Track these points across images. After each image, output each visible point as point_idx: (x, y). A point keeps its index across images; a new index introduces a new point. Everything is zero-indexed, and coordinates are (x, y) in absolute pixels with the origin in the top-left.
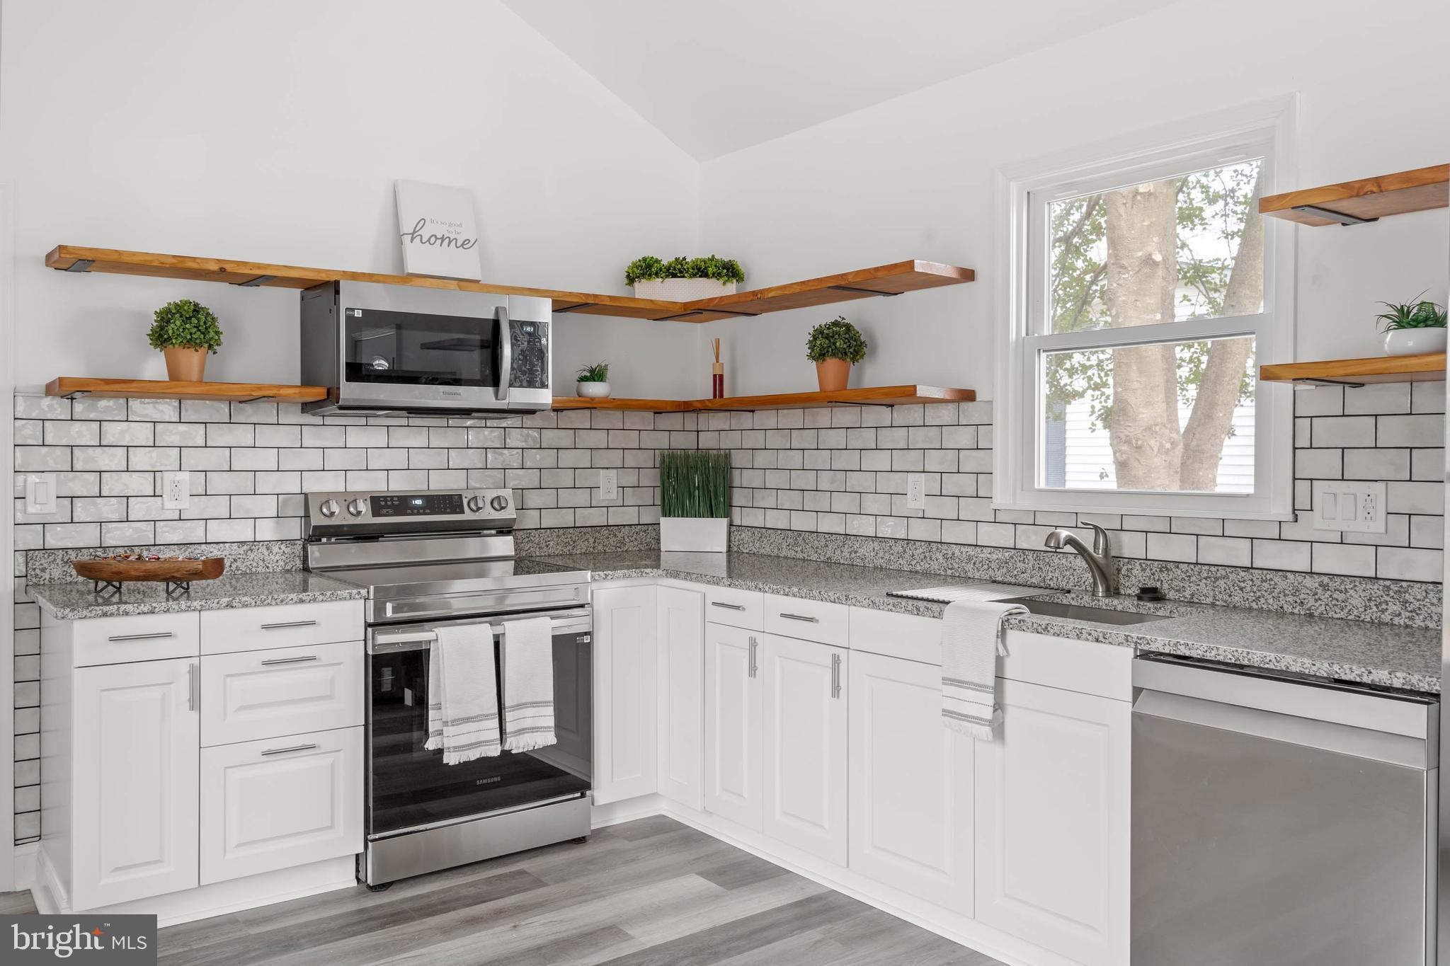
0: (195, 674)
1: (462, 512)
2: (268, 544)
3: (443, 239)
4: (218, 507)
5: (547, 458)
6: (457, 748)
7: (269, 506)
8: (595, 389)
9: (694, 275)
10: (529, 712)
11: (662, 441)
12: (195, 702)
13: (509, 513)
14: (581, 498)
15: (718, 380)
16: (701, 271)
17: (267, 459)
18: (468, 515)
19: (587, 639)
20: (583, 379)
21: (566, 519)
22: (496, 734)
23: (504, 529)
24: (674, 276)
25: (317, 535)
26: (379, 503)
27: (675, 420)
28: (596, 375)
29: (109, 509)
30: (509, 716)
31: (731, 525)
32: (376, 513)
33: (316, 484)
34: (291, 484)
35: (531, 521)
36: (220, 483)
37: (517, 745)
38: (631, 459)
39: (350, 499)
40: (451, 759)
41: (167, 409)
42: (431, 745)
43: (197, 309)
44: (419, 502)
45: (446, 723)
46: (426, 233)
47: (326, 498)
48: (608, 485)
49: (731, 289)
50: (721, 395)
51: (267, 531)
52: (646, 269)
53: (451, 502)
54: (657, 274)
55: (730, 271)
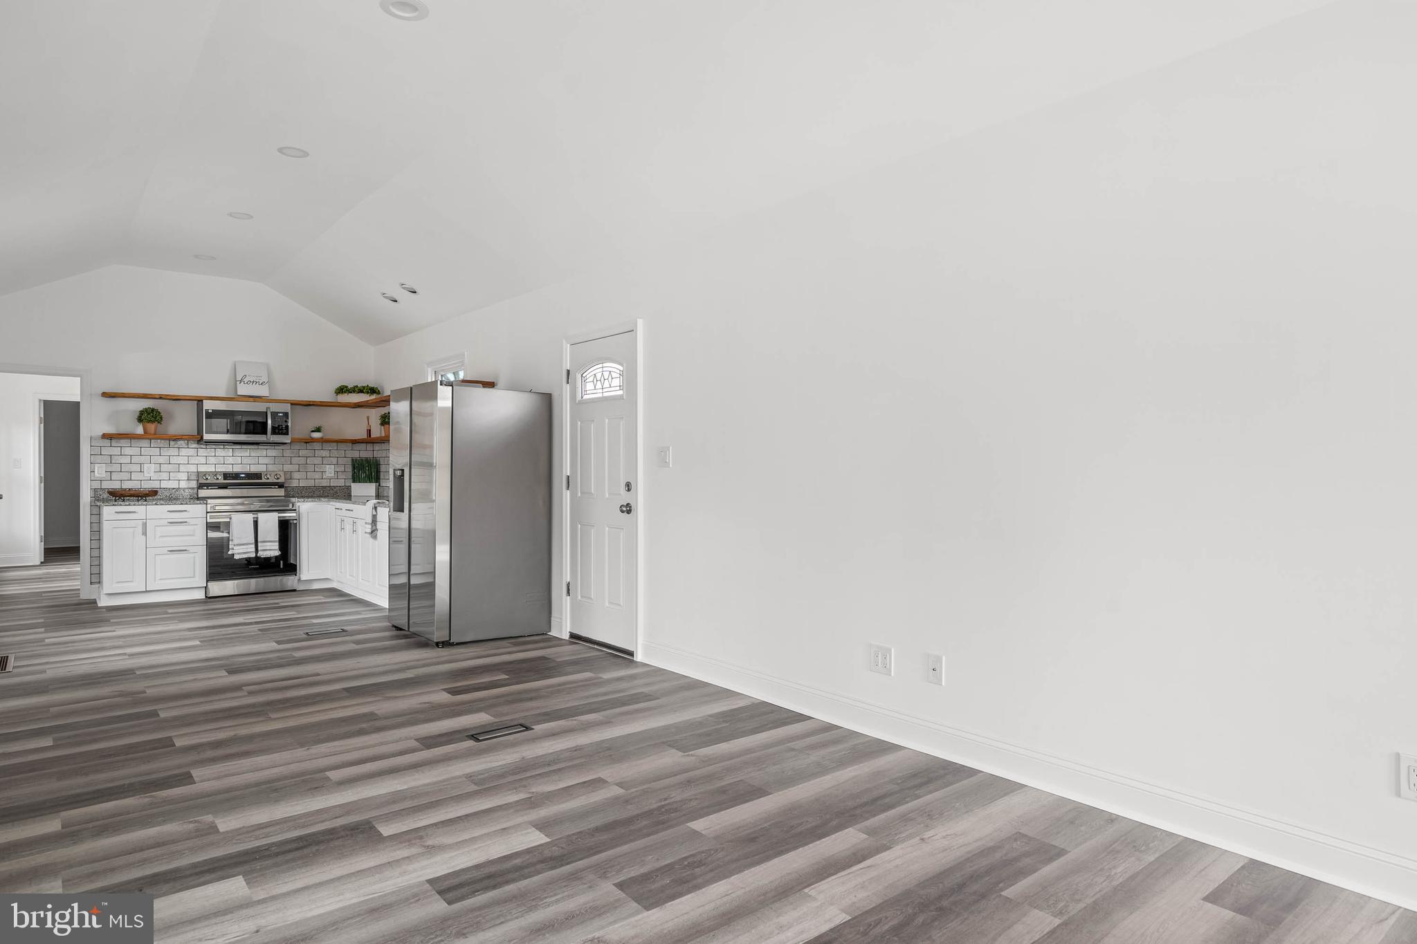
0: (145, 525)
1: (261, 479)
2: (184, 489)
3: (253, 382)
4: (165, 476)
5: (302, 461)
6: (239, 554)
7: (184, 476)
8: (316, 435)
9: (358, 393)
10: (268, 544)
11: (356, 455)
12: (145, 533)
13: (281, 480)
14: (317, 476)
15: (369, 431)
16: (361, 391)
17: (184, 460)
18: (263, 480)
19: (295, 522)
20: (313, 431)
21: (311, 483)
22: (254, 550)
23: (281, 486)
24: (351, 392)
25: (201, 486)
26: (226, 476)
27: (363, 446)
28: (318, 430)
29: (125, 476)
30: (259, 544)
31: (379, 485)
32: (224, 479)
33: (202, 469)
34: (193, 469)
35: (295, 483)
36: (164, 467)
37: (262, 554)
38: (340, 461)
39: (215, 474)
40: (237, 557)
41: (145, 443)
42: (230, 553)
43: (153, 410)
44: (243, 475)
45: (235, 545)
46: (246, 380)
47: (205, 474)
48: (330, 471)
49: (374, 397)
50: (370, 436)
51: (183, 485)
52: (342, 390)
53: (258, 476)
54: (345, 392)
55: (373, 391)
